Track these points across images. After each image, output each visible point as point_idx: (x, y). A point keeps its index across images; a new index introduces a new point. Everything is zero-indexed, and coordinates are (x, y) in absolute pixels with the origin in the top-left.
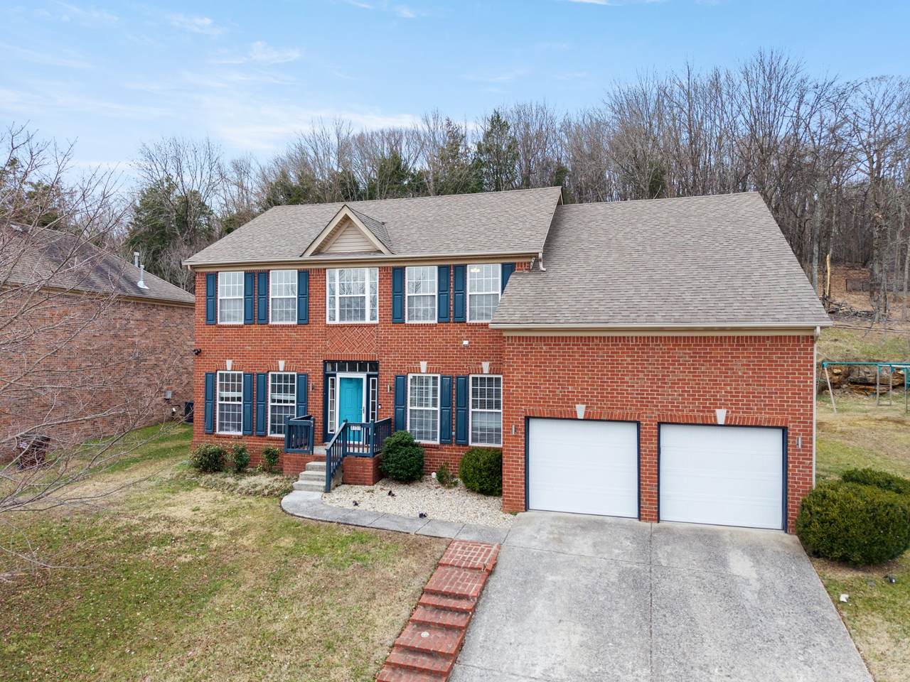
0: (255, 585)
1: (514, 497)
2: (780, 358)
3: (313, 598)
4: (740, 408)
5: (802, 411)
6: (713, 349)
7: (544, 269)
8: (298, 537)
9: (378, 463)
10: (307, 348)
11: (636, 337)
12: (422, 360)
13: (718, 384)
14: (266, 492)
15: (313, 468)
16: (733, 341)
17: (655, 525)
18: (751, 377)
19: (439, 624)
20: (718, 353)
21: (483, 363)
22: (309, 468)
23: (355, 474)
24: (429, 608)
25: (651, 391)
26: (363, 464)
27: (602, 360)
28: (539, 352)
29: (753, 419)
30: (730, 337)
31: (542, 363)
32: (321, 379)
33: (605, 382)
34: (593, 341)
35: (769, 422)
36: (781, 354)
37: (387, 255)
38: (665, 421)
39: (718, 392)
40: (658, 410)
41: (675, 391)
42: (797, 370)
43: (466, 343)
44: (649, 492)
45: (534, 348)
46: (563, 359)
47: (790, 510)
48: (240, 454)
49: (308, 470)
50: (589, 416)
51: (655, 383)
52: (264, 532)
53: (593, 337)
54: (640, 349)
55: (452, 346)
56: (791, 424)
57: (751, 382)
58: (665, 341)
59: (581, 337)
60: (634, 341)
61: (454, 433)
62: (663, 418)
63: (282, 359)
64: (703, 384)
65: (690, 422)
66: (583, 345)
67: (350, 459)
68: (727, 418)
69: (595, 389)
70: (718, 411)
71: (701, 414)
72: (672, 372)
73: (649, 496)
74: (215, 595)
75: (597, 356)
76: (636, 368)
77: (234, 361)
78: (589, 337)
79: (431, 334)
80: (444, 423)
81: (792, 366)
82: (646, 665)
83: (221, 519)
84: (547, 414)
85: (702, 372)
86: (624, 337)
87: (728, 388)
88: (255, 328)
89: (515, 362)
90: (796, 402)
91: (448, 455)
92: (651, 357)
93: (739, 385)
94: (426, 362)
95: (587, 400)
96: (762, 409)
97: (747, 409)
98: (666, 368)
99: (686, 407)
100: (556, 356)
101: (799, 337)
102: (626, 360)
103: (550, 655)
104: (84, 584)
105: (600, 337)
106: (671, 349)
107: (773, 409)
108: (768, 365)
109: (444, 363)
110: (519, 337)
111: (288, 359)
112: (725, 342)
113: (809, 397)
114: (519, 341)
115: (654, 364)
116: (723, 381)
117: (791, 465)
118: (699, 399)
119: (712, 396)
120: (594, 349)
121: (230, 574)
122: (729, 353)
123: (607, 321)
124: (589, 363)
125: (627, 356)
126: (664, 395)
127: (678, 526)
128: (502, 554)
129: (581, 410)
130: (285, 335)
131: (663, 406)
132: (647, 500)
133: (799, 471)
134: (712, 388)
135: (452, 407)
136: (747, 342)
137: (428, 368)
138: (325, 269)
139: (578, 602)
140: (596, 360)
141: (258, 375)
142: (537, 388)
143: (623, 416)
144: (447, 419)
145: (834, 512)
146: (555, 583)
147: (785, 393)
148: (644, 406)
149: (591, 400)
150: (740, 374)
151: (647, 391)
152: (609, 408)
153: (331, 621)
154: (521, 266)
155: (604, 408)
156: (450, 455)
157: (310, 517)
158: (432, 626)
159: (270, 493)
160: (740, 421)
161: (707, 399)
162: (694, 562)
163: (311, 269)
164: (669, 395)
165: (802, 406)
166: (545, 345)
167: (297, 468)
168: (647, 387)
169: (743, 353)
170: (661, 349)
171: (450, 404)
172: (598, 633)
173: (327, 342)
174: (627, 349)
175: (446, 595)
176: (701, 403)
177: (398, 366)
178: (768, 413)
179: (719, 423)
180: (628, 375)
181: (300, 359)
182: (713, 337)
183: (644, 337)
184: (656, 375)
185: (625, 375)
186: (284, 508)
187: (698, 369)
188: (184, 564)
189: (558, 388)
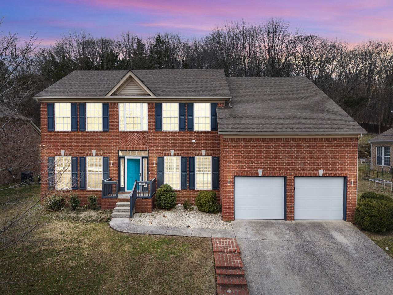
0: (123, 274)
1: (229, 214)
2: (344, 147)
3: (160, 278)
4: (328, 169)
5: (353, 170)
6: (318, 144)
7: (231, 106)
8: (132, 244)
9: (154, 201)
10: (108, 144)
11: (285, 138)
12: (171, 150)
13: (319, 159)
14: (99, 220)
15: (120, 206)
16: (326, 140)
17: (293, 222)
18: (333, 155)
19: (233, 284)
20: (320, 145)
21: (202, 150)
22: (118, 206)
23: (142, 207)
24: (222, 276)
25: (291, 162)
26: (146, 202)
27: (270, 149)
28: (241, 145)
29: (334, 173)
30: (325, 138)
31: (242, 150)
32: (117, 160)
33: (271, 159)
34: (266, 140)
35: (340, 175)
36: (345, 145)
37: (153, 97)
38: (298, 176)
39: (319, 162)
40: (295, 171)
41: (302, 162)
42: (351, 152)
43: (194, 141)
44: (290, 208)
45: (238, 144)
46: (252, 149)
47: (348, 212)
48: (74, 200)
49: (117, 207)
50: (264, 174)
51: (293, 159)
52: (111, 243)
53: (266, 138)
54: (287, 143)
55: (187, 142)
56: (349, 175)
57: (333, 158)
58: (298, 140)
59: (261, 138)
60: (284, 140)
61: (188, 184)
62: (297, 175)
63: (94, 150)
64: (313, 159)
65: (308, 176)
66: (261, 142)
67: (139, 200)
68: (323, 173)
69: (267, 162)
70: (320, 170)
71: (313, 172)
72: (300, 154)
73: (291, 209)
74: (102, 283)
75: (268, 147)
76: (285, 152)
77: (65, 151)
78: (264, 138)
79: (176, 137)
80: (183, 180)
81: (349, 150)
82: (335, 291)
83: (81, 238)
84: (245, 174)
85: (313, 154)
86: (280, 138)
87: (324, 160)
88: (78, 133)
89: (229, 150)
90: (351, 166)
91: (185, 195)
92: (291, 147)
93: (328, 159)
94: (173, 151)
95: (263, 167)
96: (337, 169)
97: (331, 169)
98: (298, 152)
99: (306, 169)
100: (249, 147)
101: (352, 138)
102: (281, 149)
103: (292, 293)
104: (13, 287)
105: (269, 138)
106: (300, 143)
107: (341, 169)
108: (340, 150)
109: (183, 151)
110: (231, 138)
111: (97, 149)
112: (323, 140)
113: (356, 163)
114: (231, 140)
115: (293, 150)
116: (322, 157)
117: (348, 193)
118: (312, 166)
119: (317, 164)
120: (266, 144)
121: (105, 270)
122: (324, 145)
123: (273, 131)
124: (264, 150)
125: (281, 147)
126: (297, 164)
127: (303, 222)
128: (239, 243)
129: (260, 172)
130: (96, 137)
131: (297, 169)
132: (289, 211)
133: (351, 195)
134: (317, 161)
135: (187, 172)
136: (331, 140)
137: (174, 153)
138: (118, 103)
139: (288, 263)
140: (267, 149)
141: (80, 158)
142: (240, 162)
143: (279, 174)
144: (184, 178)
145: (375, 212)
146: (271, 255)
147: (346, 162)
148: (289, 169)
149: (265, 167)
150: (329, 154)
151: (290, 162)
152: (273, 171)
153: (177, 290)
154: (220, 105)
155: (271, 171)
156: (187, 195)
157: (132, 232)
158: (229, 286)
159: (101, 221)
160: (328, 175)
161: (315, 166)
162: (321, 238)
163: (110, 103)
164: (299, 164)
165: (353, 167)
166: (243, 142)
167: (109, 206)
168: (290, 160)
169: (330, 145)
170: (296, 143)
171: (186, 171)
172: (306, 279)
173: (120, 141)
174: (281, 143)
175: (227, 268)
176: (313, 167)
177: (159, 152)
178: (340, 171)
179: (320, 176)
180: (281, 155)
181: (105, 149)
182: (318, 138)
183: (289, 138)
184: (294, 155)
185: (280, 155)
186: (115, 228)
187: (311, 152)
188: (74, 267)
189: (250, 162)
